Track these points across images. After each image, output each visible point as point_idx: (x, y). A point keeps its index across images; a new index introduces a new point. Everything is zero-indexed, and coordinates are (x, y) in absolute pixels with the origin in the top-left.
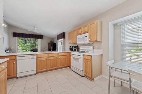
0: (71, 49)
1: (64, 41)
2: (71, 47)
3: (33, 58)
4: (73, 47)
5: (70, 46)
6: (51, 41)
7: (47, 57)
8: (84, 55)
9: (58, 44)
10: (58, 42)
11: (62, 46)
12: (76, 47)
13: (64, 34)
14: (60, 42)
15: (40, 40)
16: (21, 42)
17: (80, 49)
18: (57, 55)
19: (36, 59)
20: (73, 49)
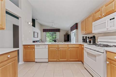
0: (84, 40)
1: (77, 32)
2: (85, 38)
3: (45, 48)
4: (88, 38)
5: (83, 37)
6: (66, 33)
7: (57, 48)
8: (106, 51)
9: (72, 35)
10: (72, 33)
11: (75, 37)
12: (91, 38)
13: (77, 24)
14: (74, 33)
15: (58, 32)
16: (49, 35)
17: (98, 40)
18: (66, 47)
19: (47, 49)
20: (88, 41)
